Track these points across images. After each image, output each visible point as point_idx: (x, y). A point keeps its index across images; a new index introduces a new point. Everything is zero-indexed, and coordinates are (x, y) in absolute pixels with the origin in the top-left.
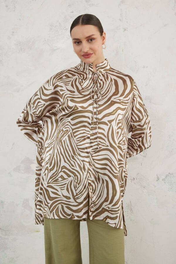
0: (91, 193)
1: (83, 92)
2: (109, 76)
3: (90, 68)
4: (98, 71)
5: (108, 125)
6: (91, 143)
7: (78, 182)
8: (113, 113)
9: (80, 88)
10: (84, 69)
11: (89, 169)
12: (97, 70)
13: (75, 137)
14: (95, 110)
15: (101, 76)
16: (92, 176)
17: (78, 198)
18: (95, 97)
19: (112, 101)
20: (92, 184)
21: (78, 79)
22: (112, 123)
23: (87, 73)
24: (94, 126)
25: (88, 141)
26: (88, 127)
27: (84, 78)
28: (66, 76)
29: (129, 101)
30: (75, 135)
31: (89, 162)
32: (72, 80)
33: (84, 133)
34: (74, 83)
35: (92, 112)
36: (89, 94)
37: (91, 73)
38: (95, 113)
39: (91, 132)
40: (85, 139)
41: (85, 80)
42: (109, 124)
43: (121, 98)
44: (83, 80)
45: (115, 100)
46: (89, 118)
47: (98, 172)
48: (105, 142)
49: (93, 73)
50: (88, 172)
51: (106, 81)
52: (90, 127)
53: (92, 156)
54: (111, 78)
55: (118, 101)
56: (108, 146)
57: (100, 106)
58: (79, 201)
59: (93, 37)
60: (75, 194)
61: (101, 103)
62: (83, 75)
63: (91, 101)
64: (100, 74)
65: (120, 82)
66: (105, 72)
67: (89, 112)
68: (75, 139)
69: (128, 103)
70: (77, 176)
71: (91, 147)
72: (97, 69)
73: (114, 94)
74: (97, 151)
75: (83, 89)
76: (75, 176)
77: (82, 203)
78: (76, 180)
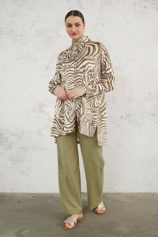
0: (78, 115)
3: (75, 44)
4: (79, 44)
5: (83, 73)
7: (70, 110)
8: (85, 66)
14: (75, 66)
15: (81, 46)
16: (78, 105)
17: (70, 119)
19: (85, 59)
20: (78, 110)
23: (74, 47)
25: (73, 84)
26: (73, 76)
29: (96, 59)
32: (67, 54)
33: (70, 80)
35: (73, 67)
37: (76, 46)
38: (75, 68)
39: (75, 79)
40: (71, 84)
43: (91, 57)
45: (86, 58)
46: (73, 71)
50: (75, 103)
51: (83, 49)
52: (74, 76)
54: (87, 47)
55: (89, 59)
57: (78, 63)
58: (71, 121)
59: (79, 23)
60: (68, 117)
61: (78, 61)
63: (73, 62)
64: (81, 45)
65: (92, 48)
66: (83, 44)
69: (96, 60)
70: (69, 106)
72: (79, 43)
73: (86, 55)
76: (67, 106)
77: (72, 122)
78: (68, 108)
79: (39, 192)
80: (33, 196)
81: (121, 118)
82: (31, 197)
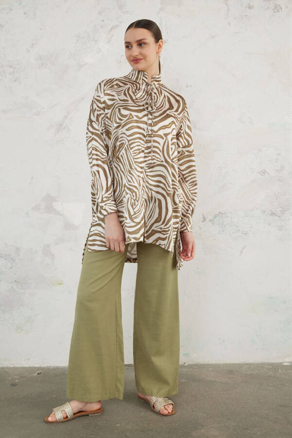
1: (137, 102)
2: (163, 92)
3: (144, 78)
5: (163, 139)
6: (145, 157)
7: (137, 199)
8: (169, 126)
9: (134, 98)
10: (137, 78)
11: (143, 186)
12: (152, 82)
13: (131, 149)
14: (150, 122)
15: (155, 89)
17: (136, 217)
18: (150, 109)
19: (167, 114)
21: (131, 88)
22: (168, 136)
23: (141, 83)
24: (149, 139)
25: (142, 155)
27: (137, 88)
28: (117, 84)
30: (131, 146)
31: (143, 179)
32: (124, 89)
33: (139, 146)
34: (126, 92)
35: (146, 123)
36: (143, 105)
37: (145, 84)
38: (150, 125)
39: (146, 145)
40: (140, 153)
41: (138, 90)
42: (165, 138)
43: (176, 113)
44: (137, 91)
45: (170, 114)
46: (144, 130)
47: (151, 189)
48: (159, 157)
49: (147, 85)
51: (160, 96)
52: (145, 139)
53: (146, 172)
54: (165, 95)
55: (173, 115)
56: (162, 161)
57: (156, 117)
58: (137, 220)
61: (156, 115)
62: (136, 85)
63: (145, 112)
64: (154, 87)
66: (158, 86)
67: (144, 123)
68: (131, 151)
71: (145, 161)
72: (152, 80)
74: (151, 166)
75: (136, 99)
76: (132, 193)
77: (140, 223)
78: (134, 196)
79: (49, 365)
80: (39, 372)
81: (203, 221)
82: (36, 374)
